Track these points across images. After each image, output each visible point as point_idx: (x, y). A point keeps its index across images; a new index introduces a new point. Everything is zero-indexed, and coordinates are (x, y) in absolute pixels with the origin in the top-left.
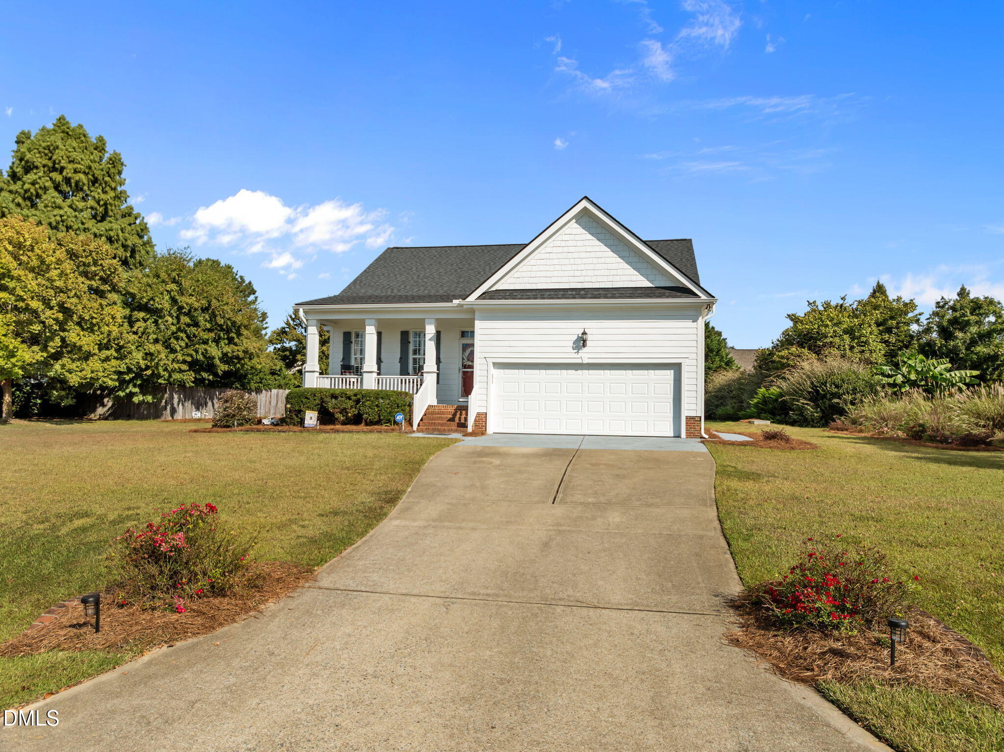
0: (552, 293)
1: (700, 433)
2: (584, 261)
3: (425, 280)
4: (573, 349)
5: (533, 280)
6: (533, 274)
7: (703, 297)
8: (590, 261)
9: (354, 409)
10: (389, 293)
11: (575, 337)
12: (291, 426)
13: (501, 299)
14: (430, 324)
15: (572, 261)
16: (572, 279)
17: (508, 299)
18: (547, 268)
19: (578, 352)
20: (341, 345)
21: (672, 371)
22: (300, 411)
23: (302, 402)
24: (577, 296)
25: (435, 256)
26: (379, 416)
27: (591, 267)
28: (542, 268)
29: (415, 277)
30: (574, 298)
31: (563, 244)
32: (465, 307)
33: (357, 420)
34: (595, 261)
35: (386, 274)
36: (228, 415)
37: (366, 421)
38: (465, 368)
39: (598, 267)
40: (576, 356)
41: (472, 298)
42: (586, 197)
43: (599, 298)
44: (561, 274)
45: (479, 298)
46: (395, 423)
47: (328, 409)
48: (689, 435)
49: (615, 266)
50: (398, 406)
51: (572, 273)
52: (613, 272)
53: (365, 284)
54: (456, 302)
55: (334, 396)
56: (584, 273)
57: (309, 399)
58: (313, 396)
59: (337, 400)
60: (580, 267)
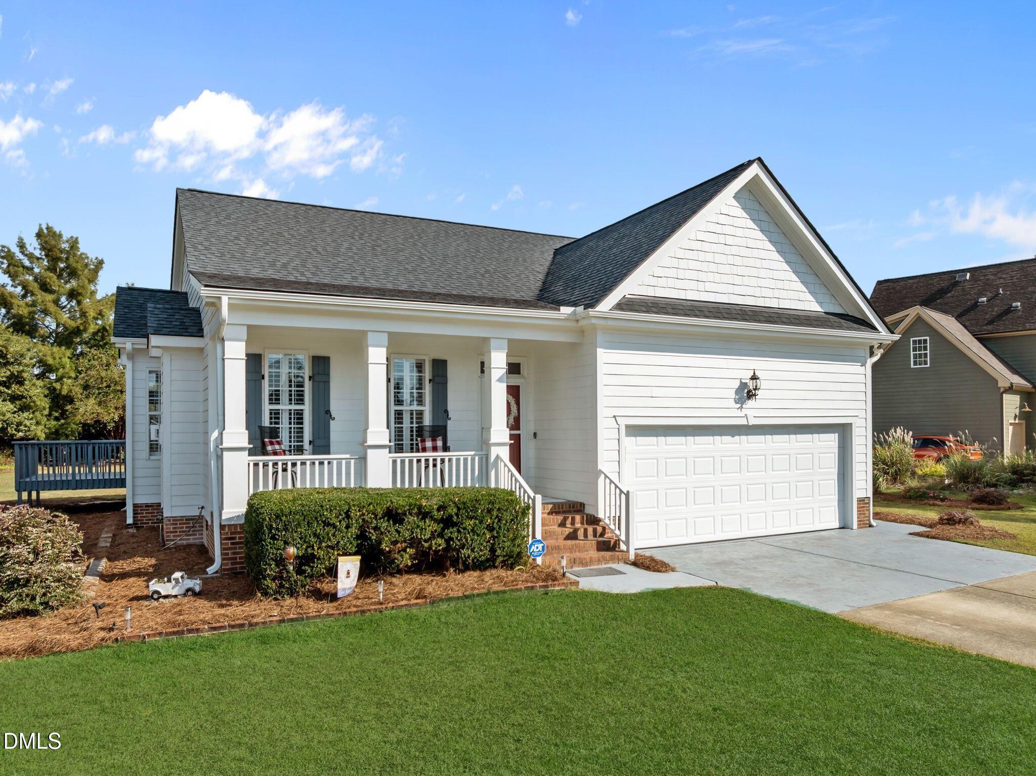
1: (869, 521)
2: (746, 262)
4: (736, 403)
5: (679, 283)
7: (882, 331)
8: (752, 262)
11: (737, 384)
13: (647, 312)
14: (499, 349)
15: (730, 260)
16: (730, 289)
18: (698, 266)
19: (741, 408)
21: (837, 435)
27: (754, 272)
28: (693, 265)
32: (586, 322)
34: (758, 263)
39: (762, 273)
40: (738, 413)
41: (605, 306)
42: (758, 159)
44: (717, 278)
45: (614, 307)
47: (379, 547)
48: (860, 525)
49: (781, 275)
52: (779, 285)
54: (566, 310)
56: (745, 280)
58: (340, 514)
59: (401, 522)
60: (741, 271)
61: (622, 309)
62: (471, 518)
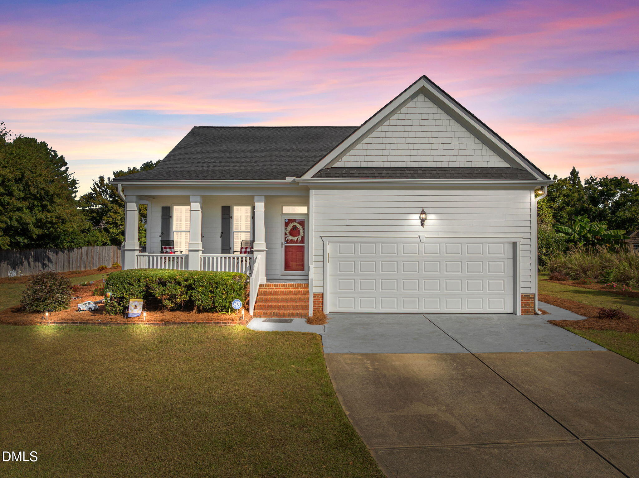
0: (390, 172)
1: (534, 310)
2: (421, 141)
3: (238, 156)
5: (367, 159)
6: (369, 153)
7: (540, 179)
8: (426, 140)
9: (184, 296)
10: (206, 168)
12: (113, 316)
13: (338, 177)
14: (259, 201)
15: (408, 140)
16: (408, 158)
17: (345, 177)
18: (383, 147)
19: (416, 231)
20: (160, 220)
22: (122, 299)
23: (125, 288)
24: (416, 175)
25: (241, 135)
26: (214, 303)
27: (429, 146)
28: (377, 146)
29: (228, 154)
30: (413, 177)
31: (399, 123)
32: (300, 184)
33: (188, 306)
34: (432, 141)
35: (199, 150)
36: (39, 299)
37: (198, 308)
38: (287, 243)
39: (434, 146)
40: (414, 235)
41: (308, 176)
42: (424, 77)
43: (439, 178)
44: (398, 153)
45: (315, 176)
46: (233, 310)
47: (154, 296)
48: (524, 312)
50: (234, 291)
51: (408, 153)
52: (450, 152)
53: (179, 159)
54: (289, 179)
55: (162, 283)
56: (421, 152)
57: (133, 285)
58: (136, 280)
59: (165, 285)
60: (417, 147)
61: (321, 176)
62: (201, 286)
